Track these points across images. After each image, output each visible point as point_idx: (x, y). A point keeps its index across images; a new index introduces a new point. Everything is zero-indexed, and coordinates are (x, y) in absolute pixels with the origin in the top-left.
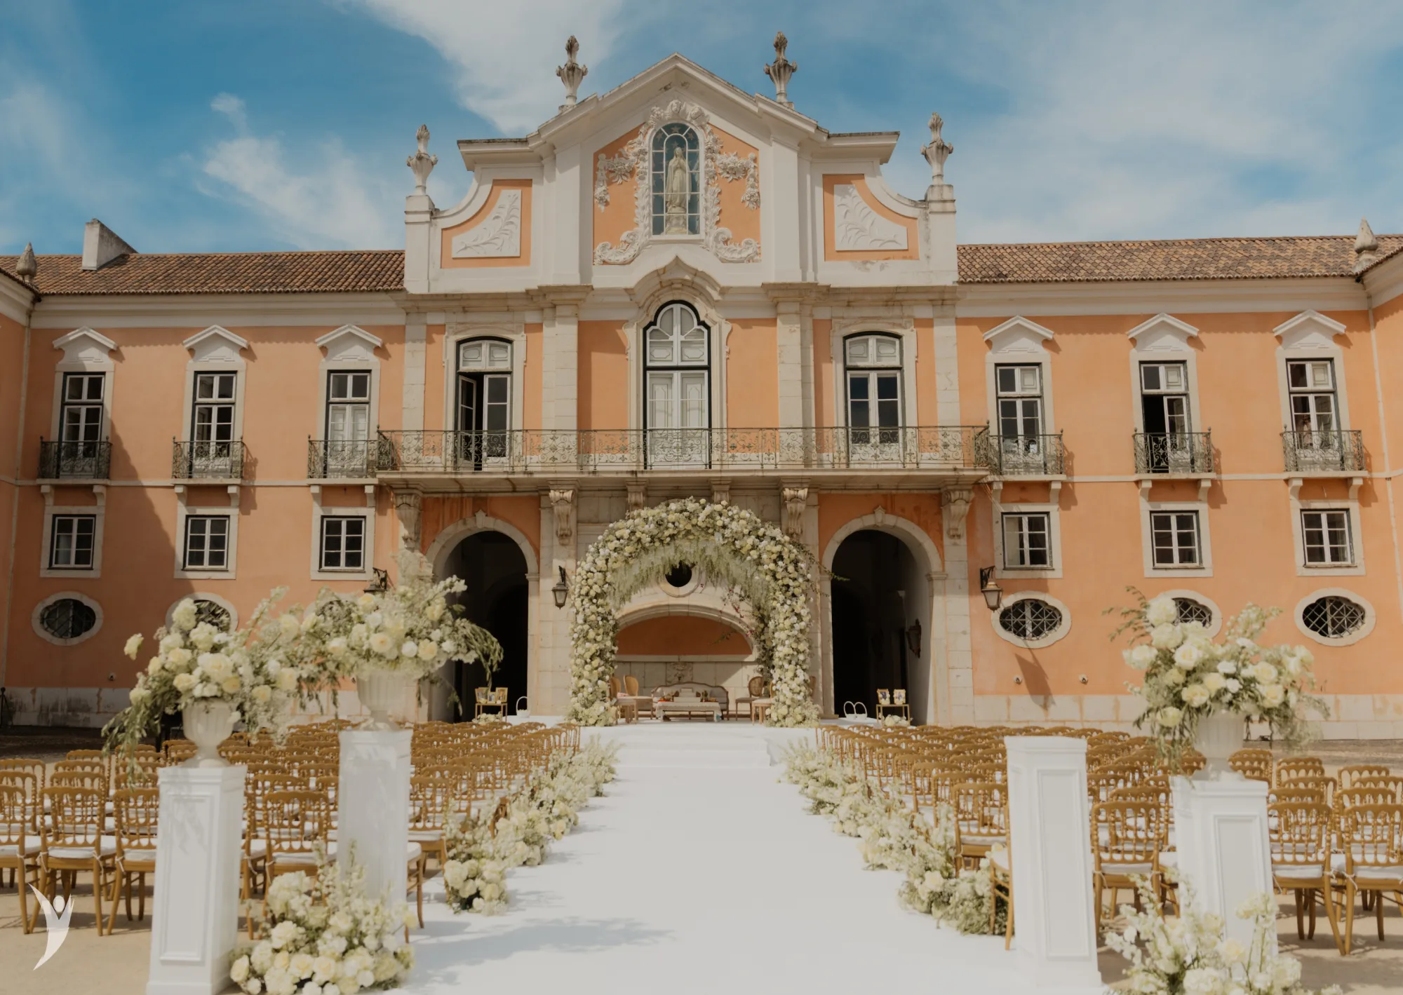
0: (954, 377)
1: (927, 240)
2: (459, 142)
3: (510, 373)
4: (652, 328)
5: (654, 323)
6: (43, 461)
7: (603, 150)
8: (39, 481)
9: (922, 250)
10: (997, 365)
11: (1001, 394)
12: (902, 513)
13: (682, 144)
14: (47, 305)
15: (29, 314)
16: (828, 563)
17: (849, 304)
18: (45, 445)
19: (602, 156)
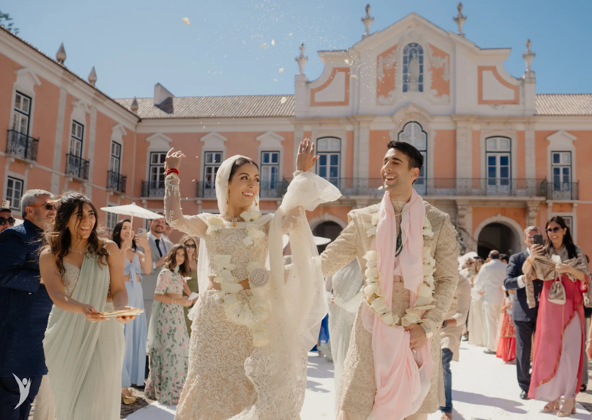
0: (533, 157)
1: (524, 95)
2: (318, 51)
3: (340, 152)
4: (402, 133)
5: (402, 131)
6: (143, 190)
7: (381, 55)
8: (141, 198)
9: (521, 101)
10: (552, 152)
11: (554, 164)
12: (509, 216)
13: (416, 52)
14: (143, 123)
15: (136, 127)
16: (476, 238)
17: (488, 123)
18: (143, 183)
19: (381, 58)
